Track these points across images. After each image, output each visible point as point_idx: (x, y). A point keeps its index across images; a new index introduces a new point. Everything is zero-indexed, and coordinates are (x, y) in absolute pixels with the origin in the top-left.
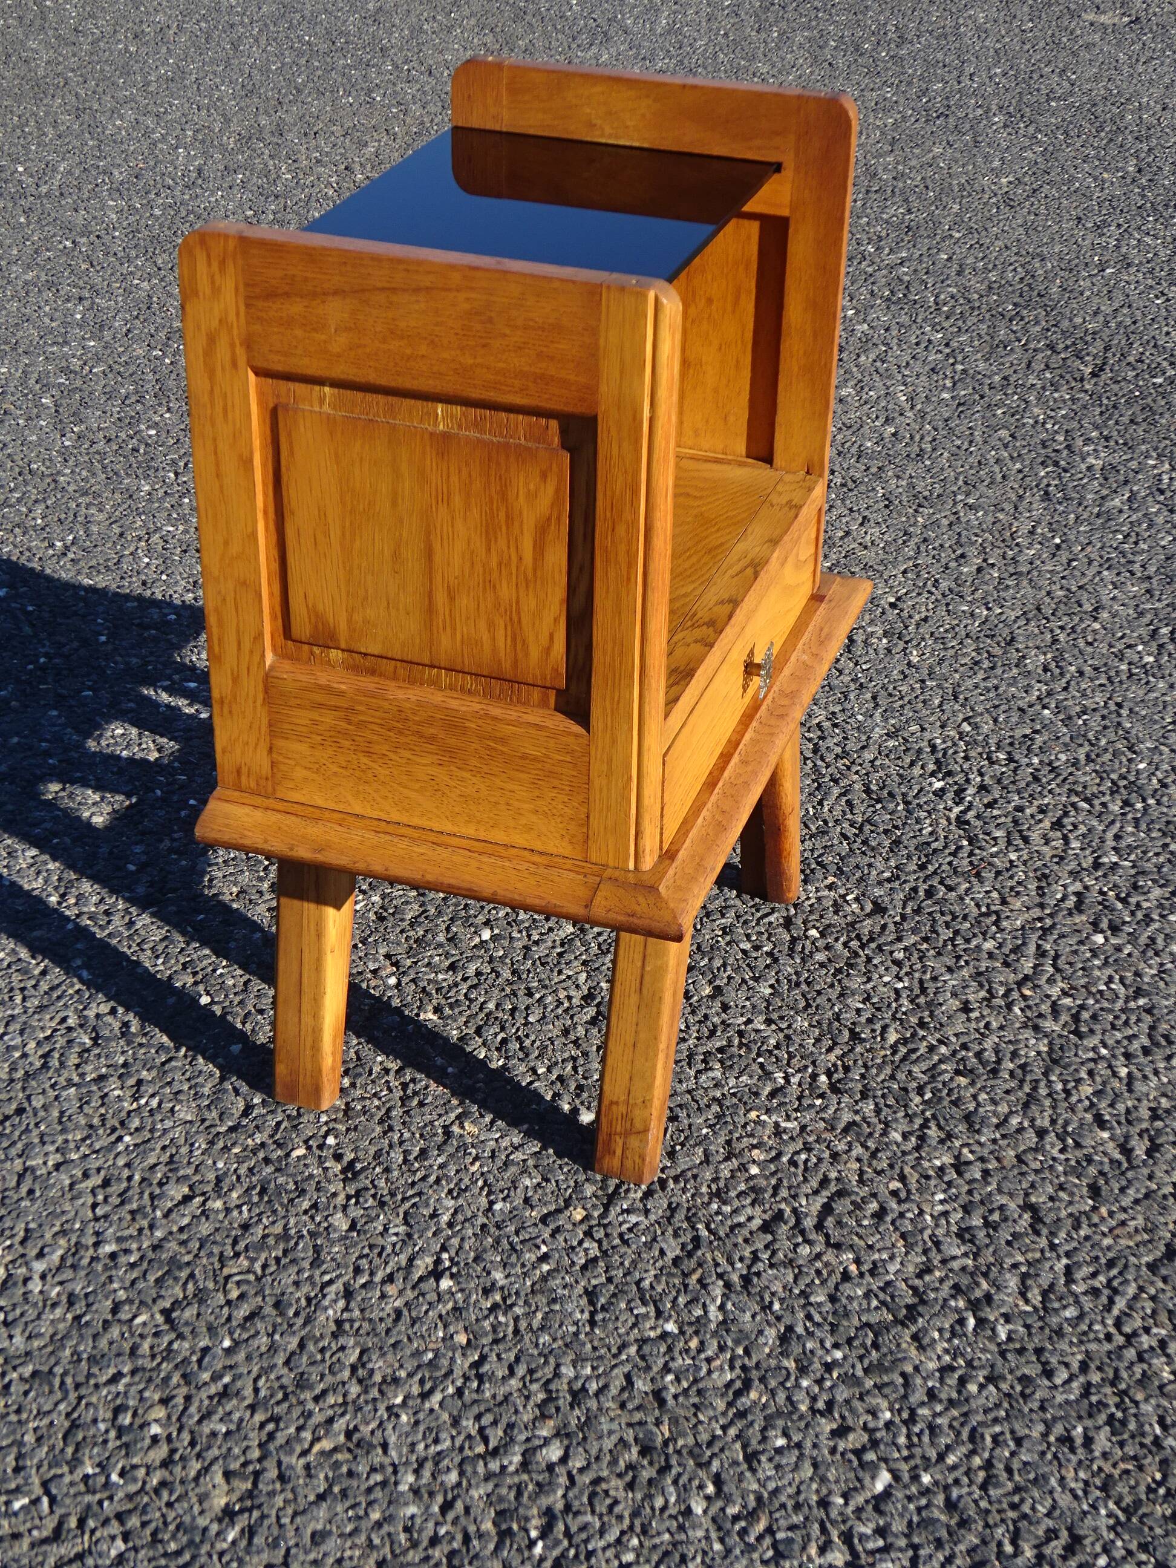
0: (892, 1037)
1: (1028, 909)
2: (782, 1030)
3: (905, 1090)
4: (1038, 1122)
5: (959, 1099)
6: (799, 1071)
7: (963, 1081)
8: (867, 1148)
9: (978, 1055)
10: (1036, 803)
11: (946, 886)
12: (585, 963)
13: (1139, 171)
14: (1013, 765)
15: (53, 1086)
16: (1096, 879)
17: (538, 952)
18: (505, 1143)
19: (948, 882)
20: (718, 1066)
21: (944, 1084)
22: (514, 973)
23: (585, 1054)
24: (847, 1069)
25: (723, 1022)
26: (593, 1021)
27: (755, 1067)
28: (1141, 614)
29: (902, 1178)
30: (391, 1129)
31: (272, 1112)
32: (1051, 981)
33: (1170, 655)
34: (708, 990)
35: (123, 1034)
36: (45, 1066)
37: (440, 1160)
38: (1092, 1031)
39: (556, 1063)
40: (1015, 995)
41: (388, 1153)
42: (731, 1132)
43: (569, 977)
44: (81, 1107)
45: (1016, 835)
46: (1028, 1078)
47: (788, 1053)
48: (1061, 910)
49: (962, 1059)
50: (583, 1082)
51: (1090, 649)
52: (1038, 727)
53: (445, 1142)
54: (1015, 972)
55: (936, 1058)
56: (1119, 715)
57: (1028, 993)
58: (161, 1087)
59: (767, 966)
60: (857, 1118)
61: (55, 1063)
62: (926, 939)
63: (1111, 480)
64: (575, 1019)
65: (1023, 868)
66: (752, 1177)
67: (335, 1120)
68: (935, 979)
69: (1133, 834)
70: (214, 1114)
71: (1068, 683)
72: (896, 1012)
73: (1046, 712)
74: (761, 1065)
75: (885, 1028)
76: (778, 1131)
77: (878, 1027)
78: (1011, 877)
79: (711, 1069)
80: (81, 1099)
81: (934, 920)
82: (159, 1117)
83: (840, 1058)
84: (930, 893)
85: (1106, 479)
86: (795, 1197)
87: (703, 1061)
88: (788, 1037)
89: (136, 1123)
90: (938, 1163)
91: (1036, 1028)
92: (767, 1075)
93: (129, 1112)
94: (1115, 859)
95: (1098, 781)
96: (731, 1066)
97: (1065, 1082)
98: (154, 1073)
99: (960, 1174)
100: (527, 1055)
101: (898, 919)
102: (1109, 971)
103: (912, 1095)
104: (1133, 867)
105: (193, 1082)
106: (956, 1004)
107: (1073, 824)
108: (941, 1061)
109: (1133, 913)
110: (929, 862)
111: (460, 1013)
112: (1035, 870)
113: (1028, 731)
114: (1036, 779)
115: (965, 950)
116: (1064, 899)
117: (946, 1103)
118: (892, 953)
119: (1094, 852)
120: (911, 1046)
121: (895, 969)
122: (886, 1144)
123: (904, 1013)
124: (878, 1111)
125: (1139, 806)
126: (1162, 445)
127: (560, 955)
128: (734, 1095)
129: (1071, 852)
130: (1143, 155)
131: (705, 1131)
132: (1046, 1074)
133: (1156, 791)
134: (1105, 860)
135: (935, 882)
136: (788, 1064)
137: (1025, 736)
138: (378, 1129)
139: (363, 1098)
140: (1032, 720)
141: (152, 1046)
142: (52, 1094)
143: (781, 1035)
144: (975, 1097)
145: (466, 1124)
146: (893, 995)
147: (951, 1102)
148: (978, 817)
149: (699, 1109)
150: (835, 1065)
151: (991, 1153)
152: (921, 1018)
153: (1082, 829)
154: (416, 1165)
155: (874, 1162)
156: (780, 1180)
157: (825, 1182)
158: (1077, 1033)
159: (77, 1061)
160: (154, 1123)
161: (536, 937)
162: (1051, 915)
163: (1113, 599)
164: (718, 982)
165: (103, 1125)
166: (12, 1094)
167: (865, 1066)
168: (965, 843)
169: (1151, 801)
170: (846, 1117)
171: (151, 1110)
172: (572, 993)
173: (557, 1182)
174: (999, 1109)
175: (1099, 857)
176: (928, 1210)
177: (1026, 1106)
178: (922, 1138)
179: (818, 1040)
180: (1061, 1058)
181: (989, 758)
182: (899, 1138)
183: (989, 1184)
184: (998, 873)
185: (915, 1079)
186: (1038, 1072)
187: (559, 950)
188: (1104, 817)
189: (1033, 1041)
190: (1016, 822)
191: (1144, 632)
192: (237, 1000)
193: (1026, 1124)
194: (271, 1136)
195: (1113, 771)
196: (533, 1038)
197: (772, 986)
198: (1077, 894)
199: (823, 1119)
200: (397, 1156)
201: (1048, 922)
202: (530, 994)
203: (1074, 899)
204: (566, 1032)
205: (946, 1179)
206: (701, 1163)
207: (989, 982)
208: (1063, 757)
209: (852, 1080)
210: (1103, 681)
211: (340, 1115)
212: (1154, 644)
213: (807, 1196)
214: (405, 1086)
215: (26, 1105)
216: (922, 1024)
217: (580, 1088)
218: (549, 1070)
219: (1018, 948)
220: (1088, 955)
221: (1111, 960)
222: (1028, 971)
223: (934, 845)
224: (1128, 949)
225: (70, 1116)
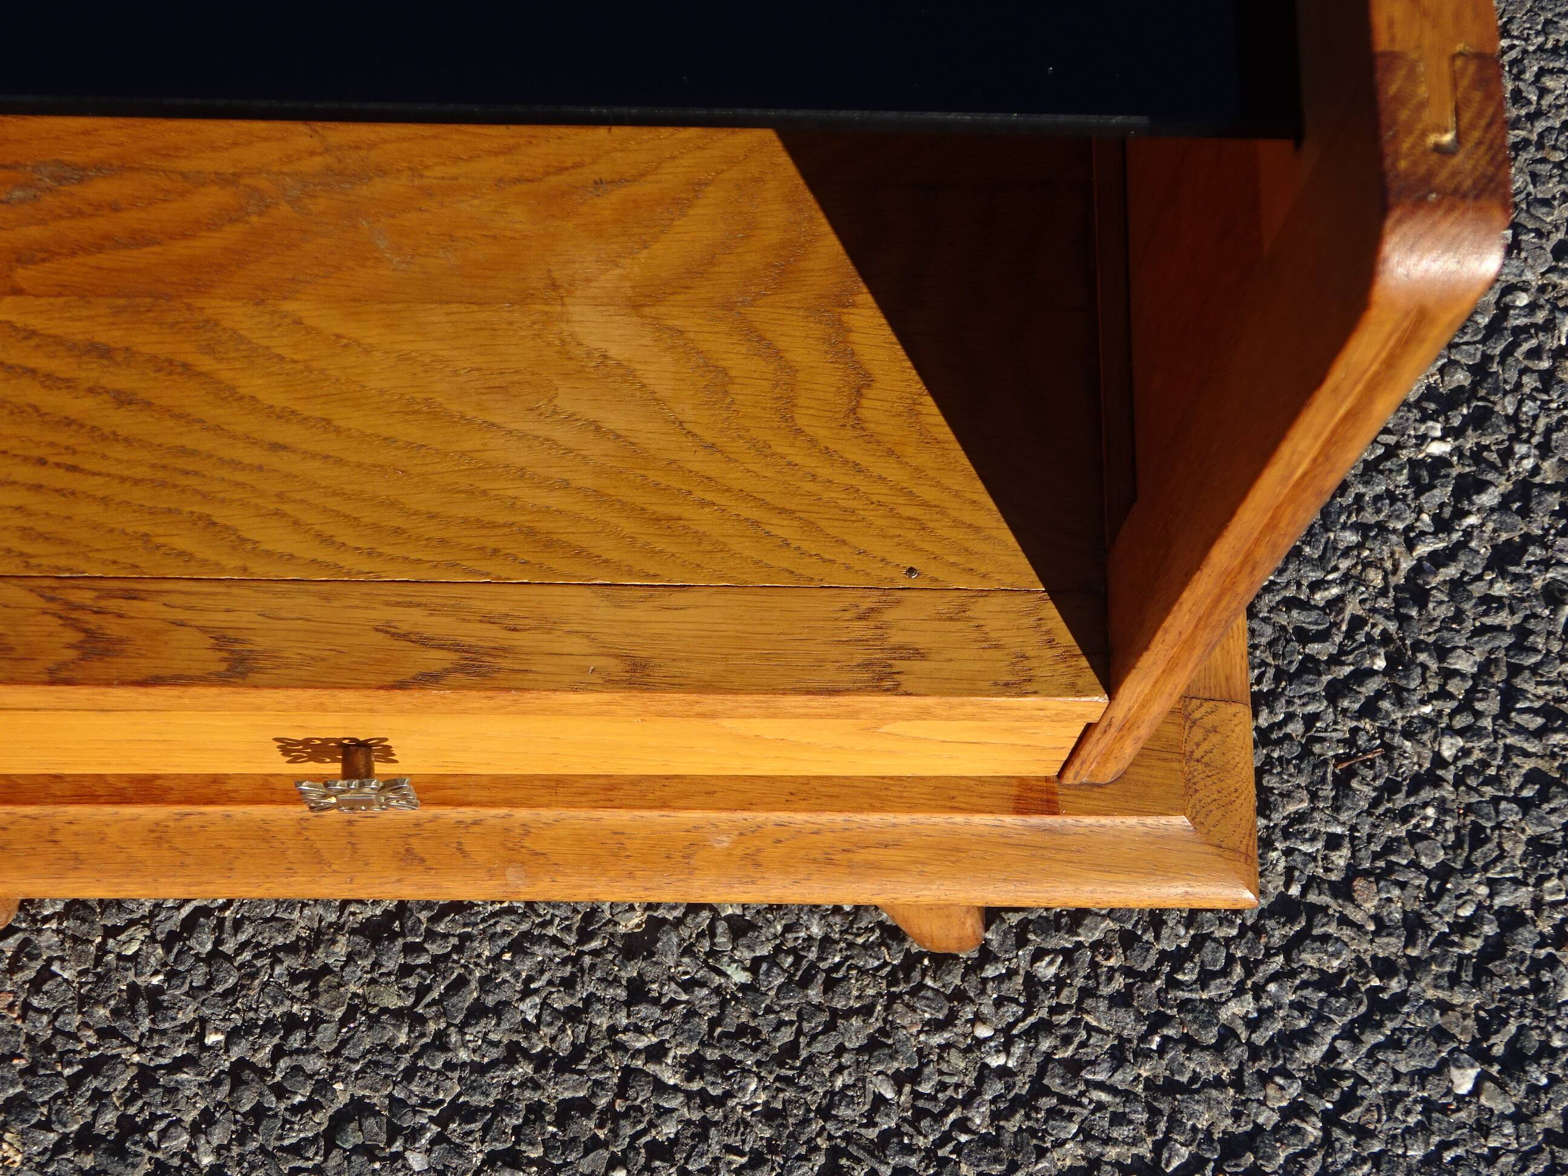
1: (1381, 926)
2: (705, 1102)
20: (536, 1153)
23: (316, 1022)
25: (611, 1034)
34: (631, 928)
39: (250, 1027)
45: (1498, 679)
48: (1446, 955)
50: (271, 1101)
54: (1242, 1108)
65: (1447, 791)
68: (1074, 1067)
78: (1405, 815)
106: (1071, 1155)
112: (1468, 810)
116: (1472, 923)
123: (958, 1149)
162: (1415, 967)
168: (1380, 664)
184: (1388, 791)
201: (1395, 985)
207: (1174, 1123)
219: (1290, 1040)
220: (1412, 1120)
221: (1448, 1156)
222: (1267, 1118)
223: (1313, 648)
224: (1504, 1136)
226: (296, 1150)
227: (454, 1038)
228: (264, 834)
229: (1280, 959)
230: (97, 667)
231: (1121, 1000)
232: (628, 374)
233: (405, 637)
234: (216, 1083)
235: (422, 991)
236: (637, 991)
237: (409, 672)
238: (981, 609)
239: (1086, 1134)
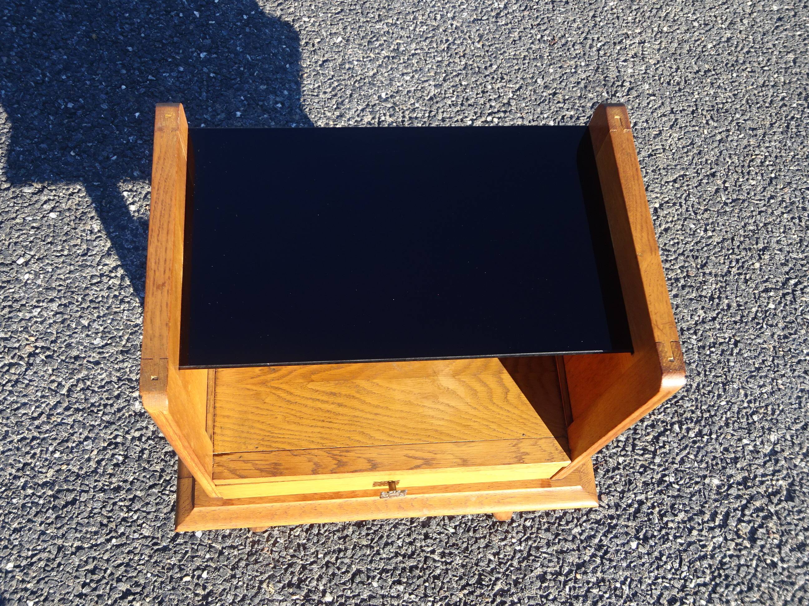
0: (497, 588)
1: (609, 507)
2: (446, 564)
15: (94, 488)
16: (655, 494)
20: (404, 581)
23: (346, 550)
25: (421, 548)
27: (422, 589)
28: (787, 262)
31: (186, 543)
32: (595, 570)
33: (785, 305)
34: (423, 520)
35: (139, 459)
36: (96, 471)
39: (330, 552)
40: (572, 576)
44: (101, 509)
48: (626, 513)
50: (336, 571)
51: (744, 287)
53: (256, 595)
54: (580, 556)
56: (732, 353)
57: (579, 576)
65: (621, 471)
67: (212, 559)
68: (538, 548)
69: (691, 461)
71: (718, 314)
73: (694, 337)
75: (497, 579)
77: (494, 577)
78: (612, 478)
79: (400, 583)
82: (134, 528)
87: (399, 575)
88: (447, 571)
89: (122, 529)
92: (425, 597)
93: (122, 520)
94: (672, 480)
95: (694, 408)
96: (411, 584)
98: (143, 493)
100: (318, 541)
102: (627, 573)
104: (679, 490)
105: (158, 507)
106: (539, 571)
107: (664, 442)
109: (660, 530)
112: (627, 476)
116: (631, 505)
118: (525, 520)
119: (664, 470)
121: (522, 534)
123: (511, 572)
125: (706, 438)
129: (652, 466)
133: (720, 428)
138: (229, 573)
141: (149, 472)
142: (92, 494)
143: (444, 568)
145: (271, 584)
146: (512, 554)
152: (518, 578)
153: (667, 449)
160: (130, 532)
162: (619, 517)
165: (107, 525)
166: (75, 487)
169: (714, 436)
171: (132, 522)
175: (665, 475)
179: (460, 579)
188: (683, 441)
191: (781, 278)
194: (180, 561)
201: (614, 522)
203: (636, 506)
207: (564, 561)
210: (738, 319)
212: (781, 292)
215: (78, 498)
216: (516, 582)
218: (325, 556)
219: (590, 537)
220: (623, 556)
221: (632, 565)
222: (587, 558)
224: (645, 559)
225: (95, 514)
226: (344, 584)
227: (382, 551)
228: (365, 504)
229: (585, 517)
230: (342, 469)
231: (547, 530)
232: (454, 392)
233: (411, 457)
234: (322, 567)
235: (372, 540)
236: (427, 536)
237: (413, 466)
238: (541, 442)
239: (542, 566)
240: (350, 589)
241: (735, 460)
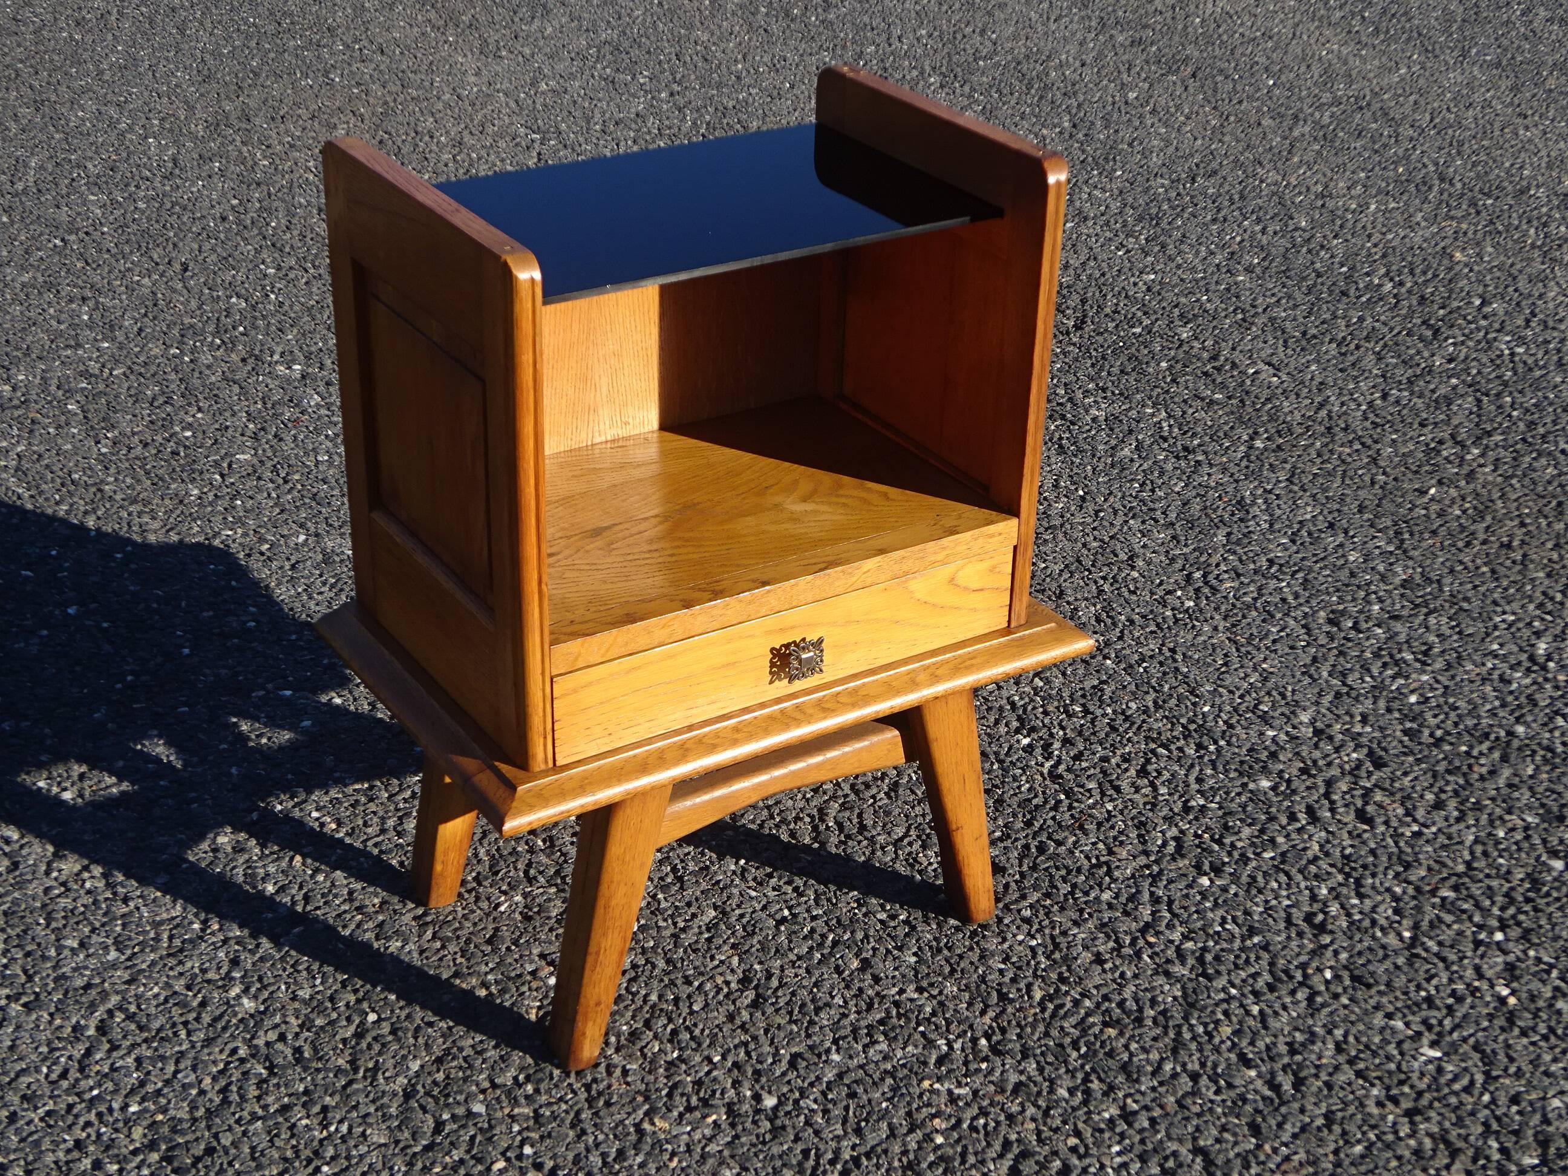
0: (1038, 995)
1: (1135, 857)
2: (934, 997)
3: (1061, 1046)
4: (1189, 1067)
5: (1112, 1050)
6: (959, 1036)
7: (1112, 1032)
8: (1039, 1107)
9: (1121, 1004)
10: (1119, 753)
11: (1055, 841)
12: (734, 946)
13: (1074, 126)
14: (1090, 716)
15: (238, 1121)
16: (1190, 823)
17: (688, 939)
18: (697, 1136)
19: (1056, 837)
20: (882, 1038)
21: (1095, 1036)
22: (668, 962)
23: (755, 1038)
24: (1003, 1031)
25: (878, 994)
26: (755, 1005)
27: (917, 1036)
28: (1173, 560)
29: (1078, 1134)
30: (584, 1132)
31: (463, 1126)
32: (1170, 926)
33: (1207, 598)
34: (855, 964)
35: (298, 1061)
36: (226, 1102)
37: (639, 1159)
38: (1218, 972)
39: (729, 1050)
40: (1141, 943)
41: (587, 1157)
42: (909, 1104)
43: (722, 962)
44: (271, 1141)
45: (1108, 785)
46: (1171, 1024)
47: (945, 1019)
48: (1164, 855)
49: (1107, 1010)
50: (759, 1067)
51: (1134, 598)
52: (1104, 678)
53: (639, 1141)
54: (1135, 920)
55: (1083, 1011)
56: (1175, 661)
57: (1152, 940)
58: (348, 1112)
59: (907, 935)
60: (1023, 1078)
61: (234, 1097)
62: (1047, 895)
63: (1117, 430)
64: (738, 1004)
65: (1120, 817)
66: (939, 1147)
67: (527, 1129)
68: (1064, 933)
69: (1213, 776)
70: (407, 1134)
71: (1122, 632)
72: (1036, 970)
73: (1108, 662)
74: (923, 1034)
75: (1029, 986)
76: (953, 1099)
77: (1022, 985)
78: (1112, 827)
79: (877, 1042)
80: (269, 1133)
81: (1050, 875)
82: (352, 1143)
83: (995, 1019)
84: (1042, 849)
85: (1112, 429)
86: (983, 1162)
87: (867, 1035)
88: (941, 1004)
89: (330, 1152)
90: (1107, 1115)
91: (1167, 974)
92: (930, 1043)
93: (321, 1141)
94: (1202, 802)
95: (1169, 726)
96: (895, 1038)
97: (1205, 1025)
98: (337, 1097)
99: (1130, 1125)
100: (699, 1045)
101: (1017, 877)
102: (1221, 912)
103: (1069, 1050)
104: (1220, 808)
105: (378, 1104)
106: (1087, 956)
107: (1156, 770)
108: (1088, 1014)
109: (1230, 854)
110: (1033, 818)
111: (626, 1007)
112: (1132, 819)
113: (1096, 682)
114: (1114, 729)
115: (1086, 903)
116: (1165, 844)
117: (1101, 1055)
118: (1019, 911)
119: (1181, 797)
120: (1058, 1002)
121: (1026, 927)
122: (1056, 1101)
123: (1044, 970)
124: (1041, 1070)
125: (1212, 748)
126: (1155, 394)
127: (709, 940)
128: (904, 1066)
129: (1161, 798)
130: (1074, 111)
131: (884, 1105)
132: (1186, 1018)
133: (1224, 732)
134: (1193, 803)
135: (1043, 837)
136: (948, 1030)
137: (1094, 687)
138: (571, 1133)
139: (550, 1104)
140: (1098, 671)
141: (330, 1070)
142: (239, 1130)
143: (935, 1002)
144: (1126, 1047)
145: (656, 1120)
146: (1028, 952)
147: (1105, 1054)
148: (1069, 770)
149: (874, 1083)
150: (990, 1027)
151: (1153, 1100)
152: (1060, 974)
153: (1166, 775)
154: (617, 1167)
155: (1049, 1121)
156: (965, 1147)
157: (1007, 1145)
158: (1204, 974)
159: (256, 1093)
160: (348, 1150)
161: (682, 925)
162: (1156, 862)
163: (1144, 546)
164: (864, 955)
165: (298, 1157)
166: (199, 1134)
167: (1019, 1025)
168: (1063, 797)
169: (1222, 743)
170: (1013, 1078)
171: (342, 1137)
172: (729, 978)
173: (756, 1170)
174: (1151, 1056)
175: (1187, 801)
176: (1107, 1163)
177: (1175, 1051)
178: (1087, 1092)
179: (970, 1004)
180: (1197, 1001)
181: (1066, 712)
182: (1066, 1095)
183: (1158, 1132)
184: (1100, 825)
185: (1068, 1034)
186: (1177, 1015)
187: (706, 936)
188: (1183, 761)
189: (1167, 987)
190: (1104, 772)
191: (1178, 577)
192: (403, 1014)
193: (1179, 1069)
194: (468, 1152)
195: (1182, 716)
196: (701, 1026)
197: (915, 954)
198: (1174, 838)
199: (992, 1082)
200: (595, 1160)
201: (1156, 868)
202: (688, 983)
203: (1173, 843)
204: (731, 1018)
205: (1118, 1130)
206: (888, 1137)
207: (1115, 933)
208: (1133, 705)
209: (1010, 1041)
210: (1154, 628)
211: (531, 1123)
212: (1191, 588)
213: (994, 1160)
214: (588, 1087)
215: (215, 1144)
216: (1062, 979)
217: (757, 1073)
218: (724, 1057)
219: (1134, 896)
220: (1198, 898)
221: (1220, 901)
222: (1149, 919)
223: (1035, 802)
224: (1233, 889)
225: (262, 1151)
226: (784, 1074)
227: (817, 1019)
232: (816, 511)
234: (730, 1071)
235: (791, 1013)
239: (1087, 948)
240: (798, 1076)
241: (1273, 755)
